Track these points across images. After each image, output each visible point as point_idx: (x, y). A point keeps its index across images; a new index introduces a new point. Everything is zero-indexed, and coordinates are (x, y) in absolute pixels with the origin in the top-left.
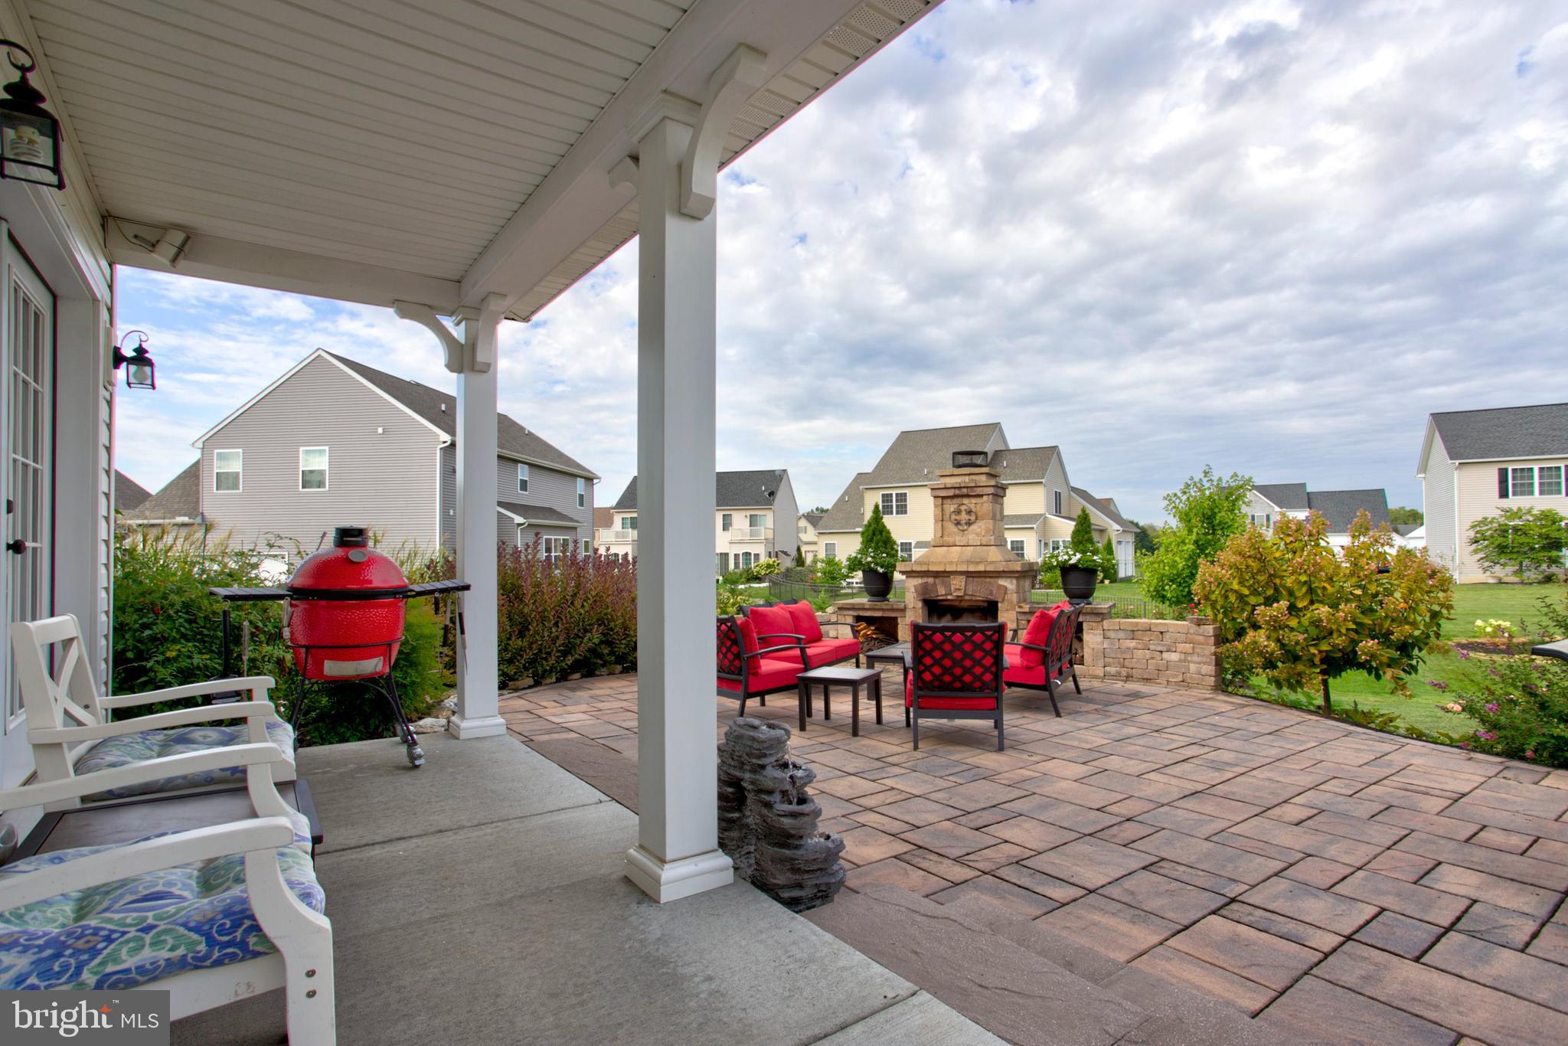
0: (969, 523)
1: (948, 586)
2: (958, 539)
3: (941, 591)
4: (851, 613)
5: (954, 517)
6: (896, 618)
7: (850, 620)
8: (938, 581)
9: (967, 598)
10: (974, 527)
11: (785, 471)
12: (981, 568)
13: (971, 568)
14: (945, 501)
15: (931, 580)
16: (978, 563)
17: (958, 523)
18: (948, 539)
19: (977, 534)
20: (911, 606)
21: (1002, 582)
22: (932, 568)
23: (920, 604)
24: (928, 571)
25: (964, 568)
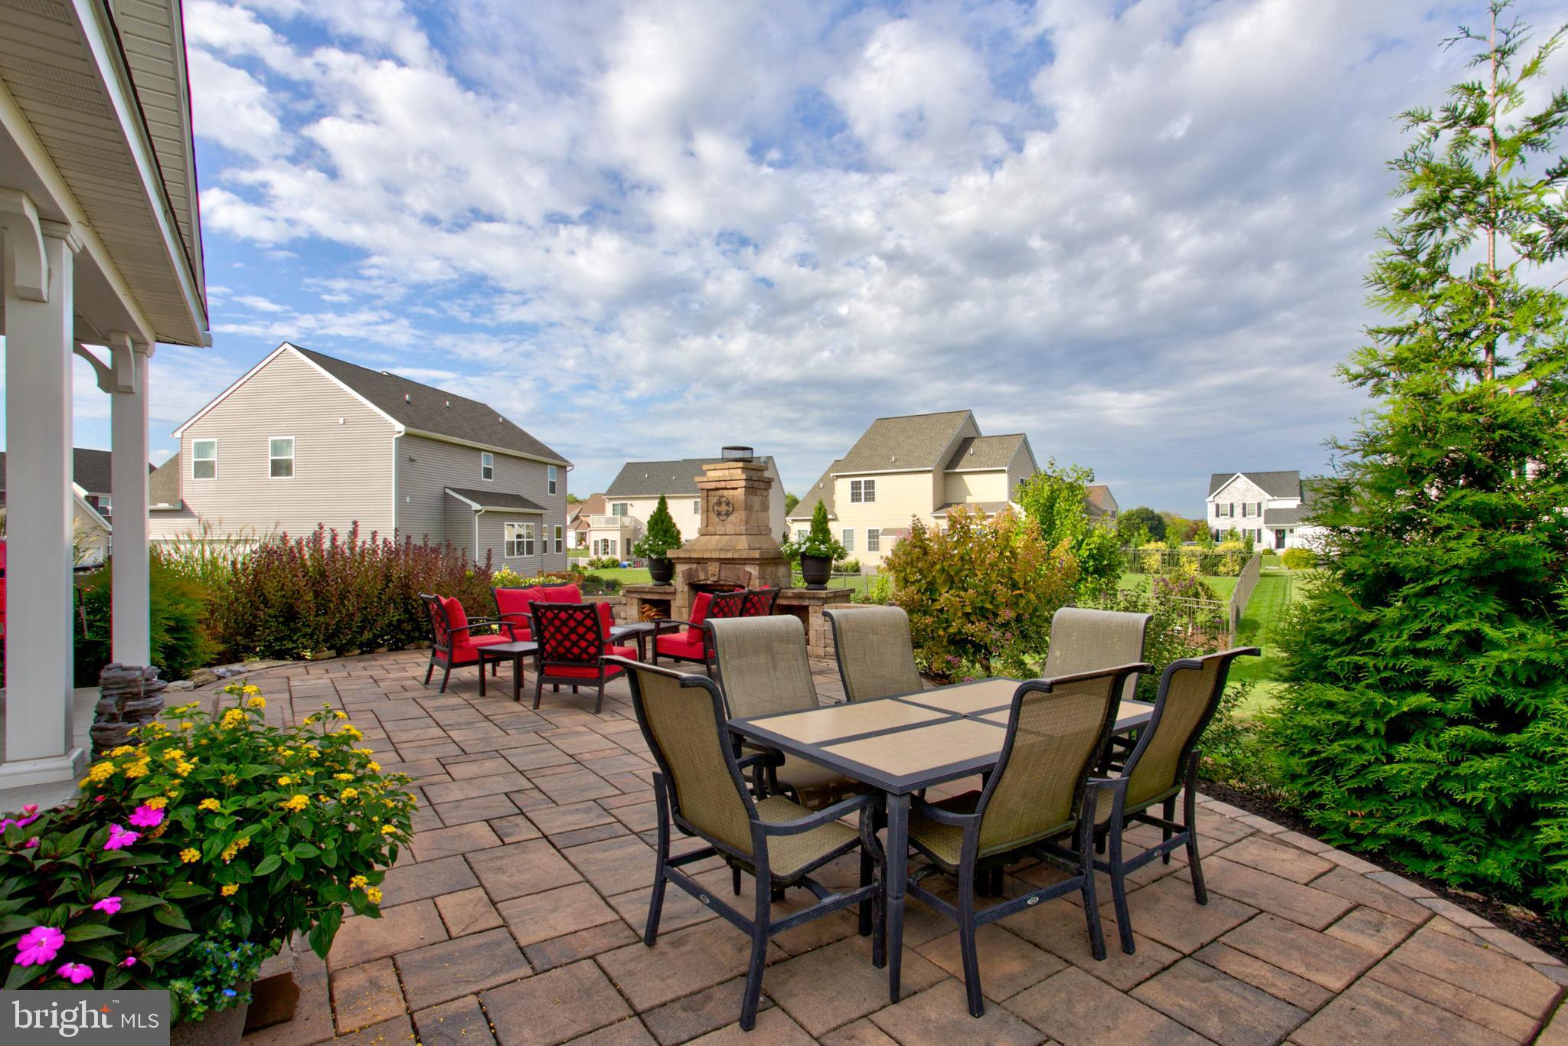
0: (728, 514)
1: (706, 571)
2: (720, 529)
3: (702, 576)
4: (636, 595)
5: (716, 508)
6: (669, 601)
7: (635, 602)
8: (699, 567)
9: (722, 583)
10: (731, 517)
11: (770, 458)
12: (729, 555)
13: (722, 556)
14: (710, 493)
15: (694, 566)
16: (727, 551)
17: (719, 514)
18: (711, 529)
19: (734, 524)
20: (679, 590)
21: (749, 569)
22: (694, 555)
23: (686, 588)
24: (690, 558)
25: (715, 555)
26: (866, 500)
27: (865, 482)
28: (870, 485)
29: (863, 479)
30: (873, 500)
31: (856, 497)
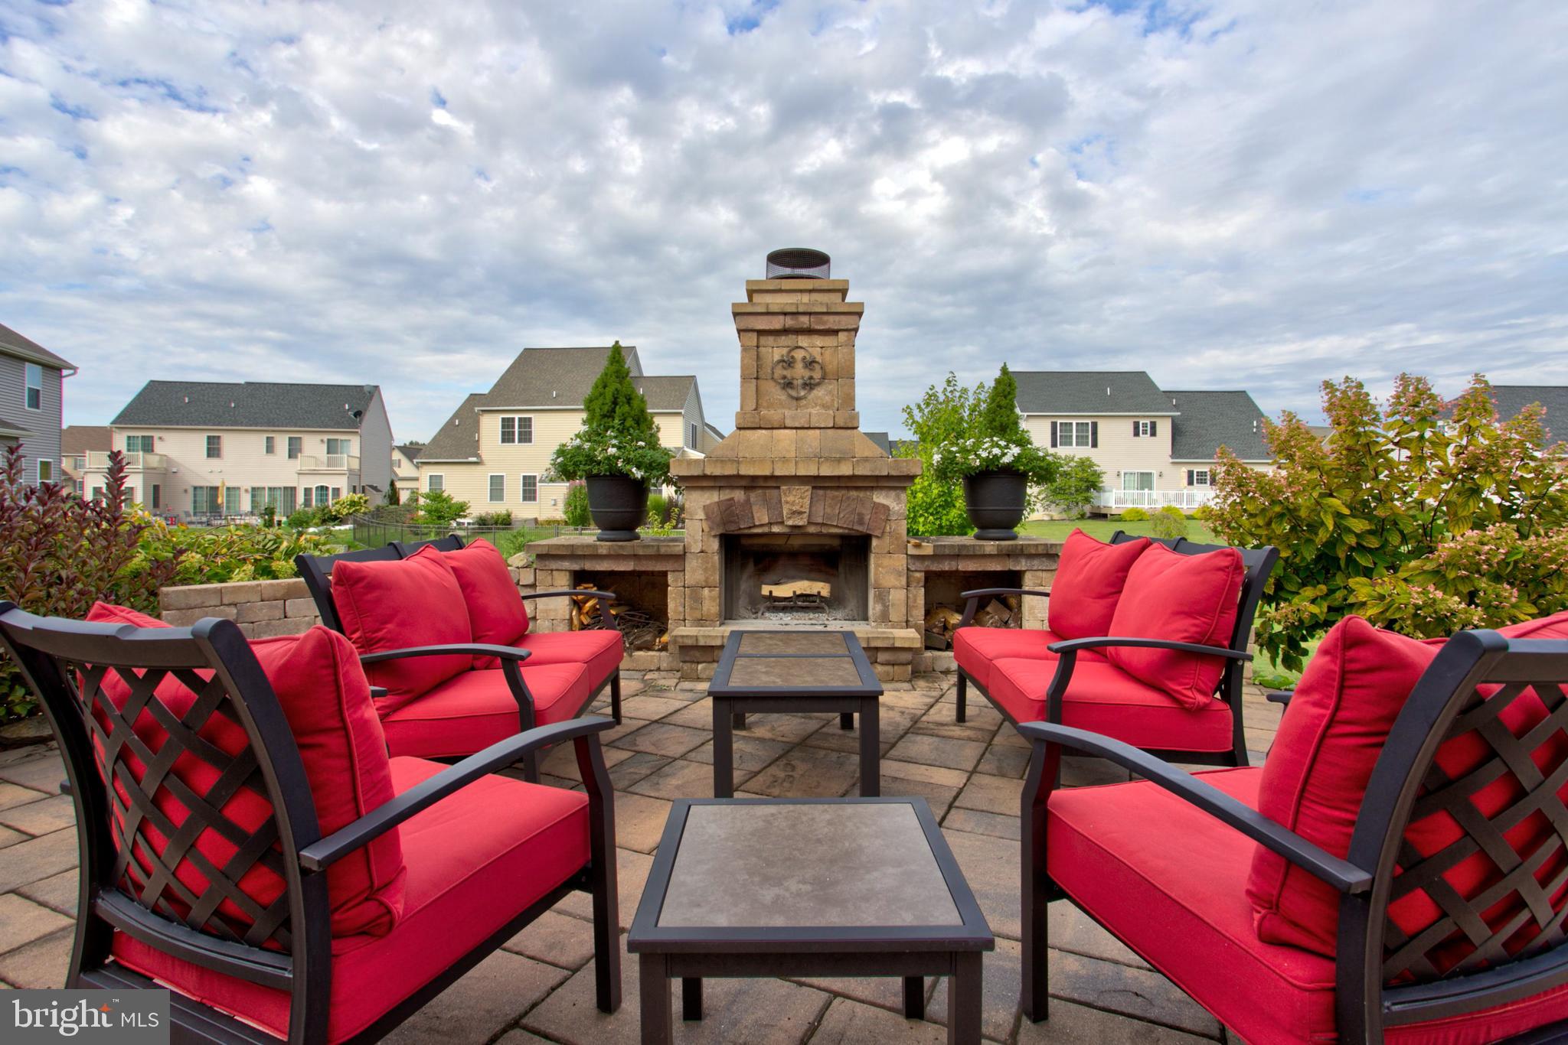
0: (809, 385)
1: (776, 506)
2: (790, 415)
3: (761, 516)
4: (567, 565)
5: (779, 372)
6: (665, 574)
7: (563, 582)
8: (754, 496)
9: (812, 529)
10: (819, 392)
11: (377, 387)
12: (845, 470)
13: (826, 471)
14: (764, 340)
15: (739, 495)
16: (839, 460)
17: (788, 385)
18: (773, 415)
19: (825, 407)
20: (696, 548)
21: (880, 498)
22: (747, 470)
23: (715, 545)
24: (739, 477)
25: (812, 471)
26: (520, 441)
27: (520, 419)
28: (526, 423)
29: (517, 416)
30: (530, 441)
31: (507, 437)
